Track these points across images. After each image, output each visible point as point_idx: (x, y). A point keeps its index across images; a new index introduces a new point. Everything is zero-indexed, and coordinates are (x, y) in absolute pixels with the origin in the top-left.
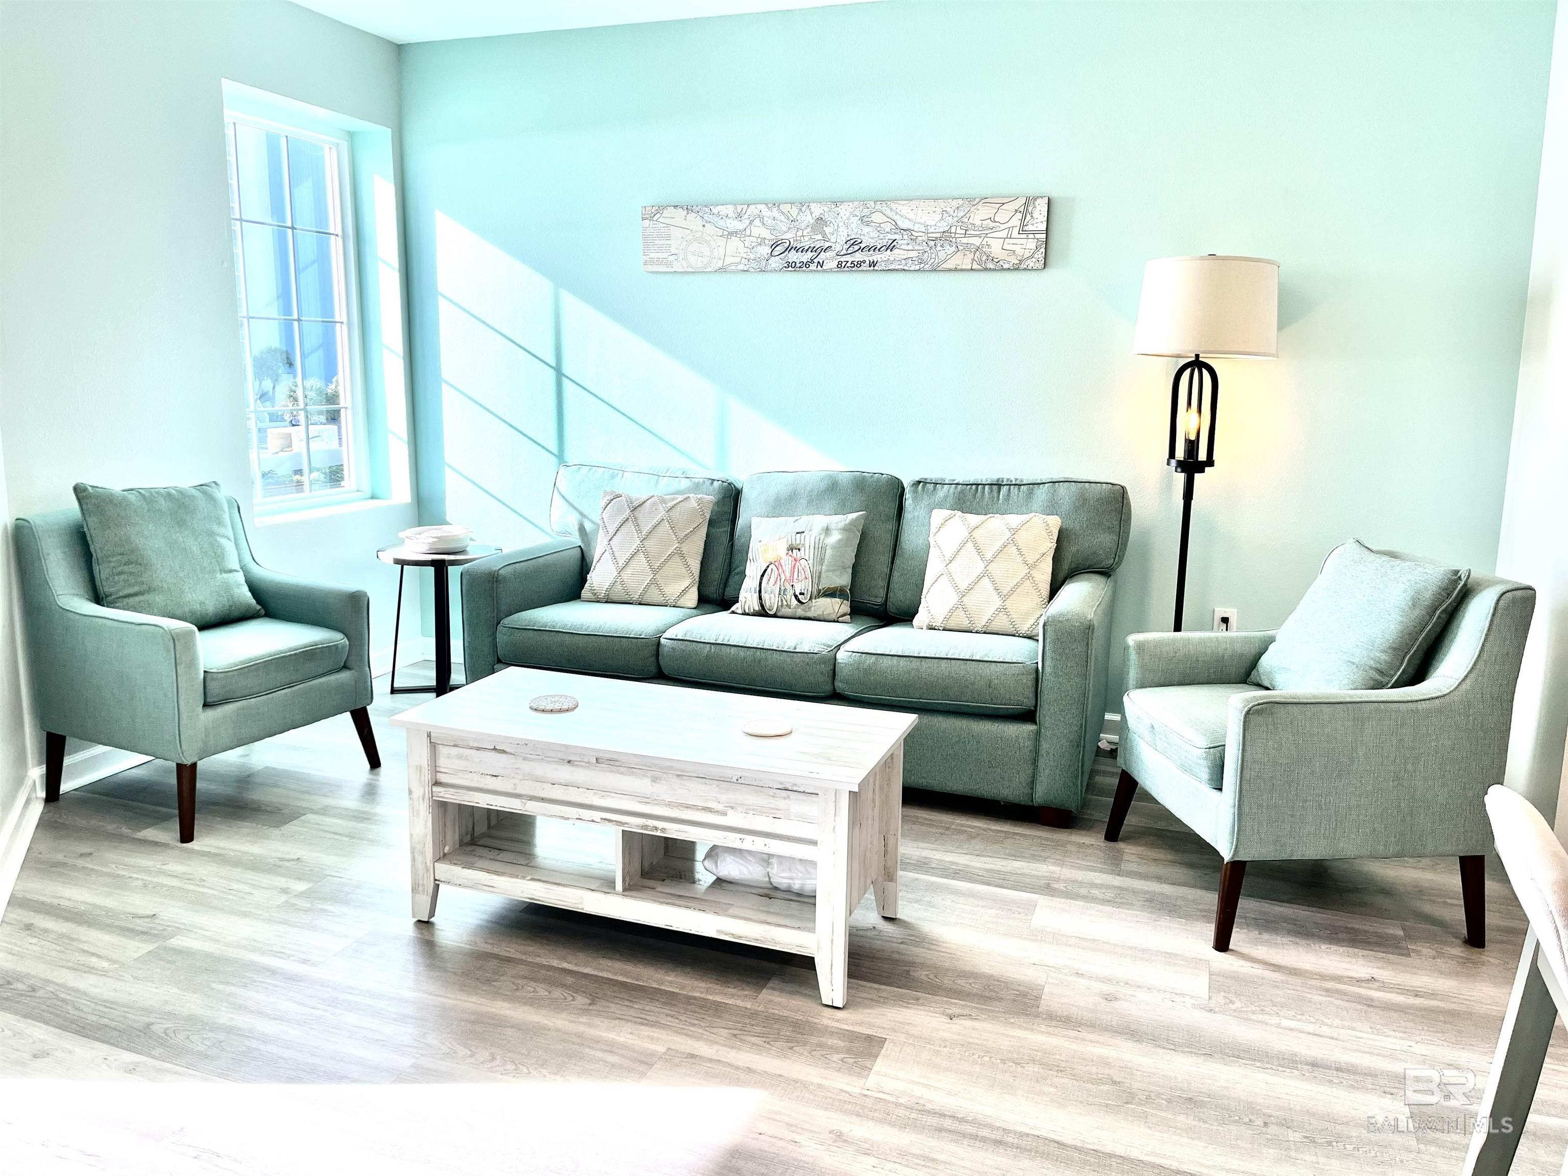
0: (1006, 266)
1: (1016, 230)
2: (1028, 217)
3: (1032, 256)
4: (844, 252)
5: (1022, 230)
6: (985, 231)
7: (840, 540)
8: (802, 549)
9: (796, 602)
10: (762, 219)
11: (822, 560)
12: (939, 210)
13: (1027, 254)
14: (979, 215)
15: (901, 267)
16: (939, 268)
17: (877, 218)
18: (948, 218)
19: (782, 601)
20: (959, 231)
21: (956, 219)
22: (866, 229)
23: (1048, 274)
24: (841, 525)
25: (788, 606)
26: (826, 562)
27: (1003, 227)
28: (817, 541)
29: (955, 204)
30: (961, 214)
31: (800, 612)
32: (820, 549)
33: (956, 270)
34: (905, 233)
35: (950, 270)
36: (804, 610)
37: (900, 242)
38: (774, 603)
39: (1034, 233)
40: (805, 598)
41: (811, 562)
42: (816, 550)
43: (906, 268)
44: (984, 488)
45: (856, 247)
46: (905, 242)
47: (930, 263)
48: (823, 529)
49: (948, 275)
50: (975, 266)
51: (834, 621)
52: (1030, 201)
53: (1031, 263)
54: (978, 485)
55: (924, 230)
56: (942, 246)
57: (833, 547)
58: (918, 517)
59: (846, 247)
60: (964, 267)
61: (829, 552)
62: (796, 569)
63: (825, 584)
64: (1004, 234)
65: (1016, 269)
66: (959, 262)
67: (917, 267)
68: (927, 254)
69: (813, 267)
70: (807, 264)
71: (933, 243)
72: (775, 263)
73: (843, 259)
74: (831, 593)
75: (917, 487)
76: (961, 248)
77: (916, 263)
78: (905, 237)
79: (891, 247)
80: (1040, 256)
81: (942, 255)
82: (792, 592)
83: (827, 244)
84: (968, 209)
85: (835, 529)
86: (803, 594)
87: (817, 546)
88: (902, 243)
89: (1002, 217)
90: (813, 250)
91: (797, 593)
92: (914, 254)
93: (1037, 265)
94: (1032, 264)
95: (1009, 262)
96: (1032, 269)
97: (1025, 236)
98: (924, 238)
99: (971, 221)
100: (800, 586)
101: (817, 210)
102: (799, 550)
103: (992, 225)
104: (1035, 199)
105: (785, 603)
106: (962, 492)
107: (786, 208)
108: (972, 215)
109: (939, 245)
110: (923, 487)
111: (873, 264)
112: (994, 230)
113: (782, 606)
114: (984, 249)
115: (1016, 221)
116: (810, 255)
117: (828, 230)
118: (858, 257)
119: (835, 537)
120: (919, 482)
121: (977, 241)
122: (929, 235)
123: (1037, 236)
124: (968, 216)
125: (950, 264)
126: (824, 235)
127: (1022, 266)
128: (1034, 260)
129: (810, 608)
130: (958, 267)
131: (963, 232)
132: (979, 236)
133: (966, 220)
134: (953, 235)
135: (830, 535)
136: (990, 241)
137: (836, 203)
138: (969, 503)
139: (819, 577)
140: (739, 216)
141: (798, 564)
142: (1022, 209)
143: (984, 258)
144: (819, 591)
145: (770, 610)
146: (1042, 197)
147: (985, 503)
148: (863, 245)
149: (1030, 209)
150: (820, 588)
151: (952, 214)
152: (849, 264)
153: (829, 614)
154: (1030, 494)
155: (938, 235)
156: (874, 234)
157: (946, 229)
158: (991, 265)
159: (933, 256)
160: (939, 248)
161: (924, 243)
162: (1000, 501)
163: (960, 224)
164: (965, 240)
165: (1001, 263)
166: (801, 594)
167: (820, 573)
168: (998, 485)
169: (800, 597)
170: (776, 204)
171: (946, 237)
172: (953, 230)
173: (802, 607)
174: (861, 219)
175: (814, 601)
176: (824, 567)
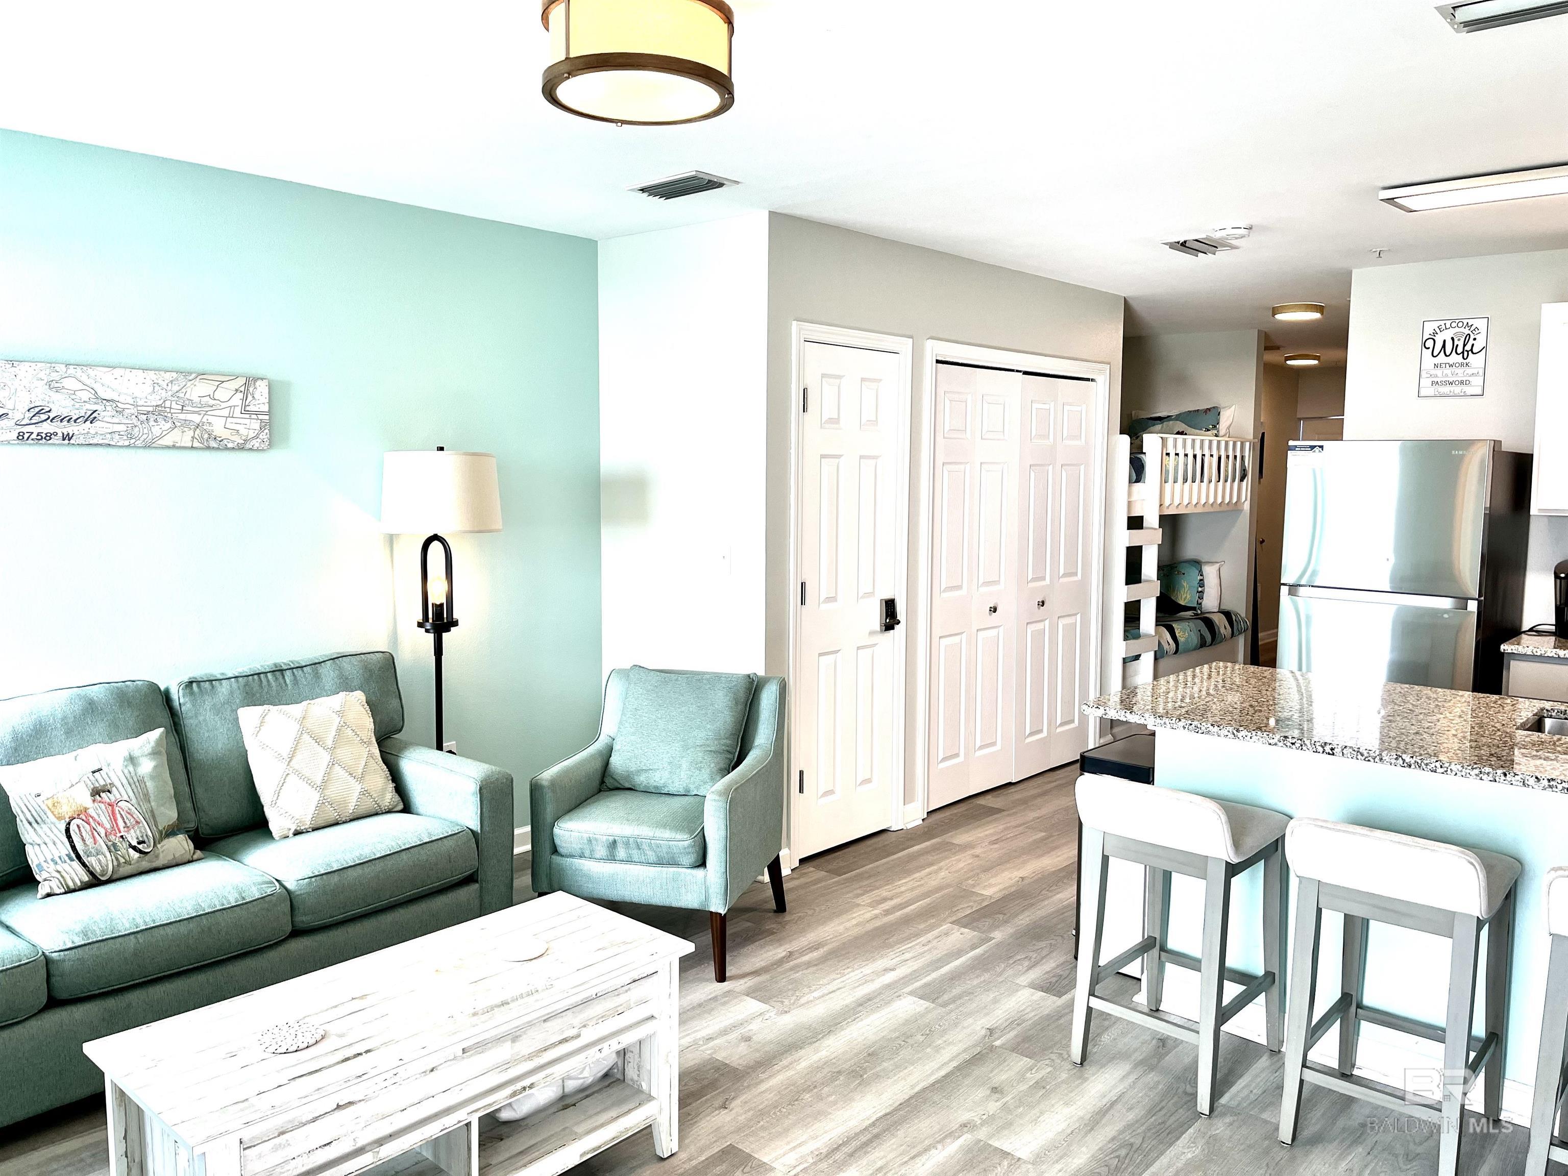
0: (230, 445)
1: (238, 410)
2: (250, 398)
3: (256, 437)
4: (26, 421)
5: (245, 411)
6: (204, 408)
7: (155, 767)
8: (114, 789)
9: (137, 855)
11: (147, 799)
12: (149, 382)
13: (252, 434)
14: (198, 391)
15: (106, 442)
16: (154, 445)
17: (70, 384)
18: (161, 391)
19: (117, 859)
20: (174, 405)
21: (170, 393)
22: (56, 396)
23: (275, 456)
24: (148, 749)
25: (127, 863)
26: (152, 798)
27: (224, 405)
28: (128, 776)
29: (168, 376)
30: (175, 388)
31: (145, 865)
32: (138, 783)
33: (174, 447)
34: (107, 404)
35: (168, 447)
36: (150, 861)
37: (103, 414)
38: (107, 866)
39: (257, 413)
40: (149, 846)
41: (134, 801)
42: (133, 786)
43: (111, 443)
44: (267, 677)
45: (44, 417)
46: (110, 414)
47: (142, 439)
48: (125, 760)
49: (166, 452)
50: (196, 444)
51: (189, 862)
52: (251, 381)
53: (256, 443)
54: (259, 674)
55: (133, 403)
56: (156, 421)
57: (152, 778)
58: (205, 720)
59: (29, 415)
60: (183, 445)
61: (150, 784)
62: (118, 816)
63: (163, 823)
64: (226, 412)
65: (241, 448)
66: (178, 439)
67: (127, 443)
68: (137, 429)
71: (144, 417)
73: (25, 430)
74: (170, 832)
75: (192, 689)
76: (178, 424)
77: (125, 438)
78: (109, 408)
79: (90, 419)
80: (264, 437)
81: (156, 431)
82: (125, 845)
83: (2, 411)
84: (184, 383)
85: (142, 756)
86: (143, 842)
87: (131, 781)
88: (106, 414)
89: (222, 394)
91: (134, 843)
92: (122, 428)
93: (263, 446)
94: (257, 445)
95: (233, 442)
96: (258, 450)
97: (248, 416)
98: (132, 411)
99: (188, 396)
100: (134, 835)
102: (109, 791)
103: (212, 402)
104: (256, 380)
105: (122, 860)
106: (246, 685)
108: (189, 390)
109: (152, 419)
110: (199, 687)
111: (67, 437)
112: (214, 408)
113: (119, 864)
114: (205, 427)
115: (237, 400)
118: (47, 428)
119: (147, 766)
120: (191, 682)
121: (196, 418)
122: (139, 408)
123: (260, 417)
124: (184, 390)
125: (167, 441)
127: (248, 446)
128: (258, 440)
129: (157, 857)
130: (177, 445)
131: (180, 407)
132: (197, 413)
133: (182, 395)
134: (168, 410)
135: (139, 765)
136: (211, 419)
137: (13, 362)
138: (258, 695)
139: (154, 816)
141: (117, 809)
142: (242, 389)
143: (206, 436)
144: (161, 832)
145: (103, 875)
146: (262, 379)
147: (274, 693)
148: (52, 415)
149: (251, 389)
150: (160, 828)
151: (165, 386)
152: (33, 436)
153: (182, 855)
154: (317, 676)
155: (151, 409)
156: (67, 402)
157: (160, 403)
158: (213, 444)
159: (146, 431)
160: (152, 423)
161: (134, 417)
162: (290, 687)
163: (176, 399)
164: (182, 416)
165: (225, 442)
166: (139, 843)
167: (152, 811)
168: (279, 671)
169: (140, 847)
171: (159, 412)
172: (168, 404)
173: (147, 858)
174: (49, 384)
175: (159, 846)
176: (153, 804)
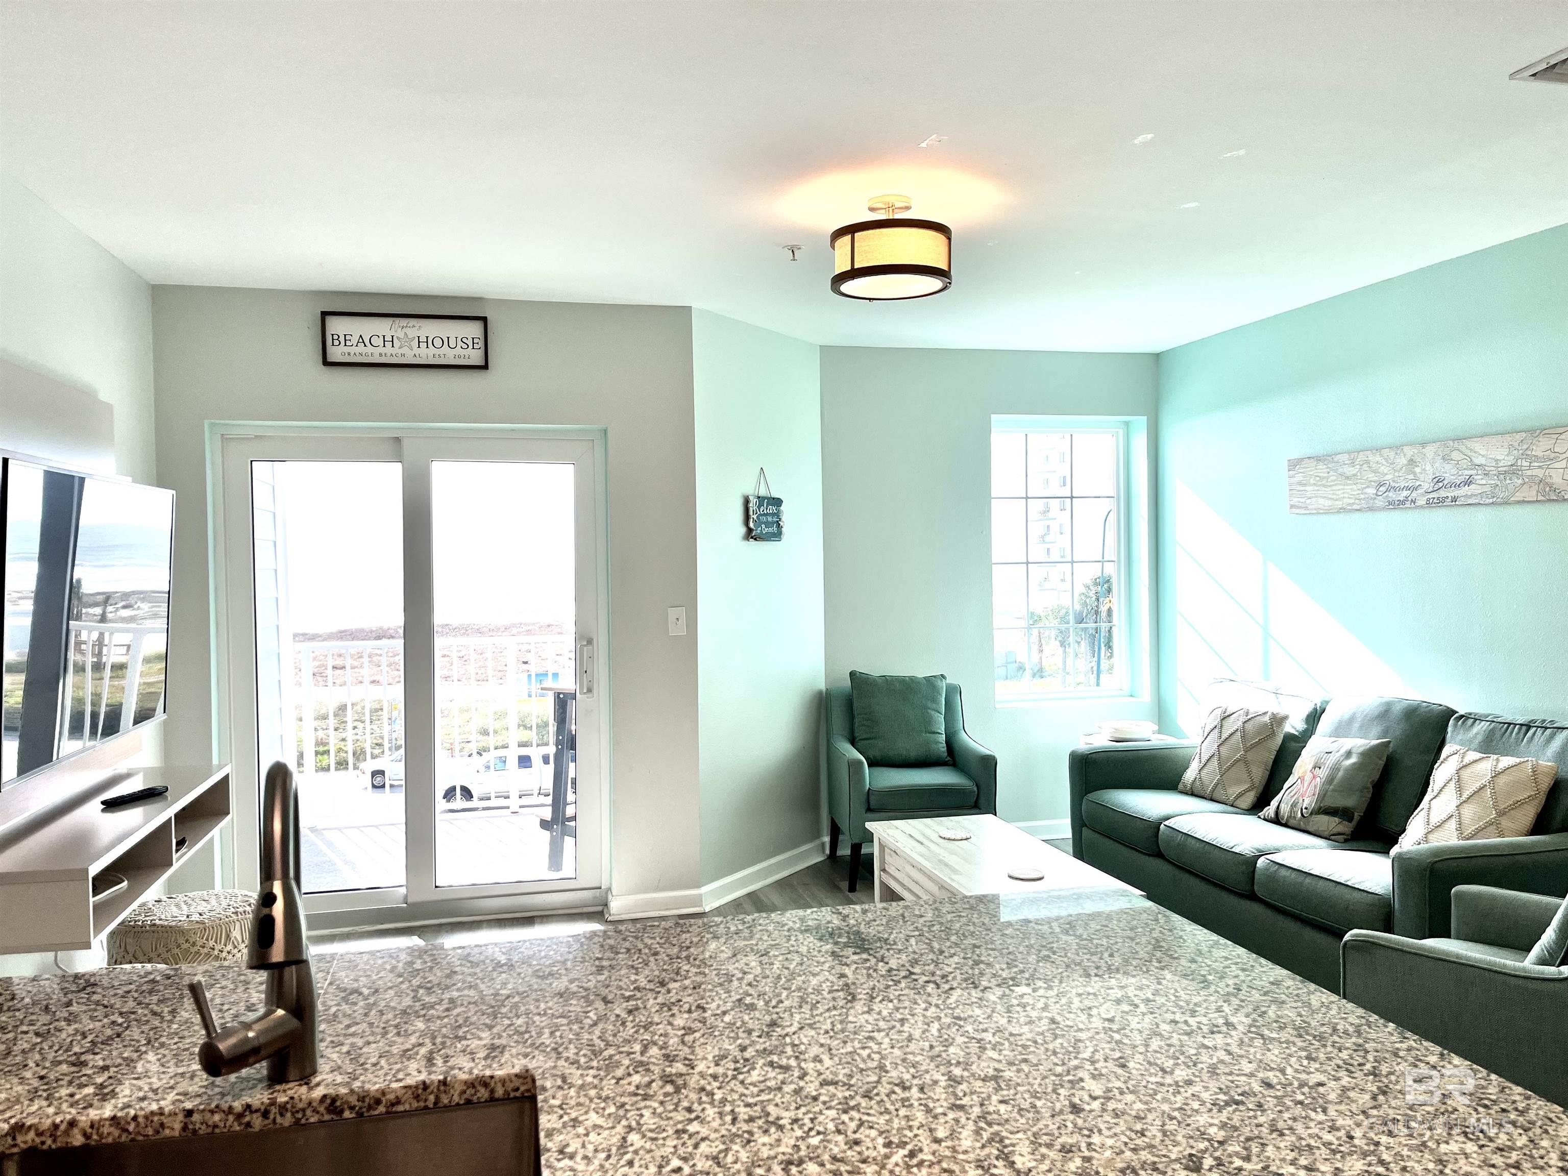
0: (1566, 496)
4: (1431, 489)
6: (1547, 462)
9: (1301, 815)
10: (1368, 462)
11: (1331, 781)
12: (1506, 445)
14: (1541, 447)
15: (1477, 501)
16: (1510, 501)
17: (1456, 455)
18: (1514, 452)
20: (1524, 463)
21: (1521, 452)
22: (1448, 467)
25: (1294, 817)
27: (1562, 457)
28: (1336, 762)
29: (1519, 437)
30: (1525, 446)
32: (1335, 770)
33: (1524, 502)
34: (1479, 468)
35: (1519, 502)
37: (1475, 477)
38: (1286, 813)
40: (1307, 813)
41: (1323, 780)
42: (1332, 771)
43: (1482, 502)
45: (1441, 485)
46: (1480, 477)
47: (1501, 497)
49: (1517, 507)
50: (1540, 498)
55: (1494, 465)
56: (1511, 479)
57: (1345, 770)
59: (1432, 485)
60: (1530, 499)
63: (1329, 802)
64: (1563, 464)
66: (1526, 495)
67: (1491, 501)
68: (1498, 488)
69: (1408, 505)
70: (1402, 502)
71: (1502, 476)
72: (1379, 502)
73: (1431, 496)
76: (1527, 480)
77: (1490, 496)
78: (1480, 472)
79: (1468, 482)
81: (1511, 489)
82: (1302, 807)
83: (1418, 483)
84: (1531, 441)
87: (1334, 767)
88: (1477, 478)
89: (1560, 447)
90: (1408, 488)
92: (1487, 488)
98: (1495, 472)
99: (1534, 453)
101: (1409, 451)
103: (1552, 455)
105: (1292, 814)
107: (1386, 452)
108: (1535, 447)
109: (1508, 478)
111: (1454, 499)
112: (1555, 460)
113: (1289, 816)
114: (1547, 480)
116: (1405, 493)
117: (1418, 470)
118: (1443, 493)
121: (1540, 473)
122: (1499, 469)
124: (1531, 448)
125: (1519, 497)
126: (1415, 474)
130: (1526, 499)
131: (1528, 464)
132: (1542, 467)
133: (1529, 452)
134: (1519, 468)
137: (1424, 444)
140: (1353, 464)
143: (1548, 489)
144: (1322, 808)
145: (1281, 819)
148: (1445, 482)
151: (1517, 447)
152: (1435, 501)
155: (1507, 469)
156: (1454, 471)
157: (1513, 462)
158: (1553, 496)
159: (1504, 489)
160: (1508, 481)
161: (1496, 477)
163: (1525, 457)
164: (1529, 473)
165: (1562, 493)
170: (1379, 450)
171: (1514, 470)
172: (1519, 463)
174: (1443, 458)
176: (1331, 788)
